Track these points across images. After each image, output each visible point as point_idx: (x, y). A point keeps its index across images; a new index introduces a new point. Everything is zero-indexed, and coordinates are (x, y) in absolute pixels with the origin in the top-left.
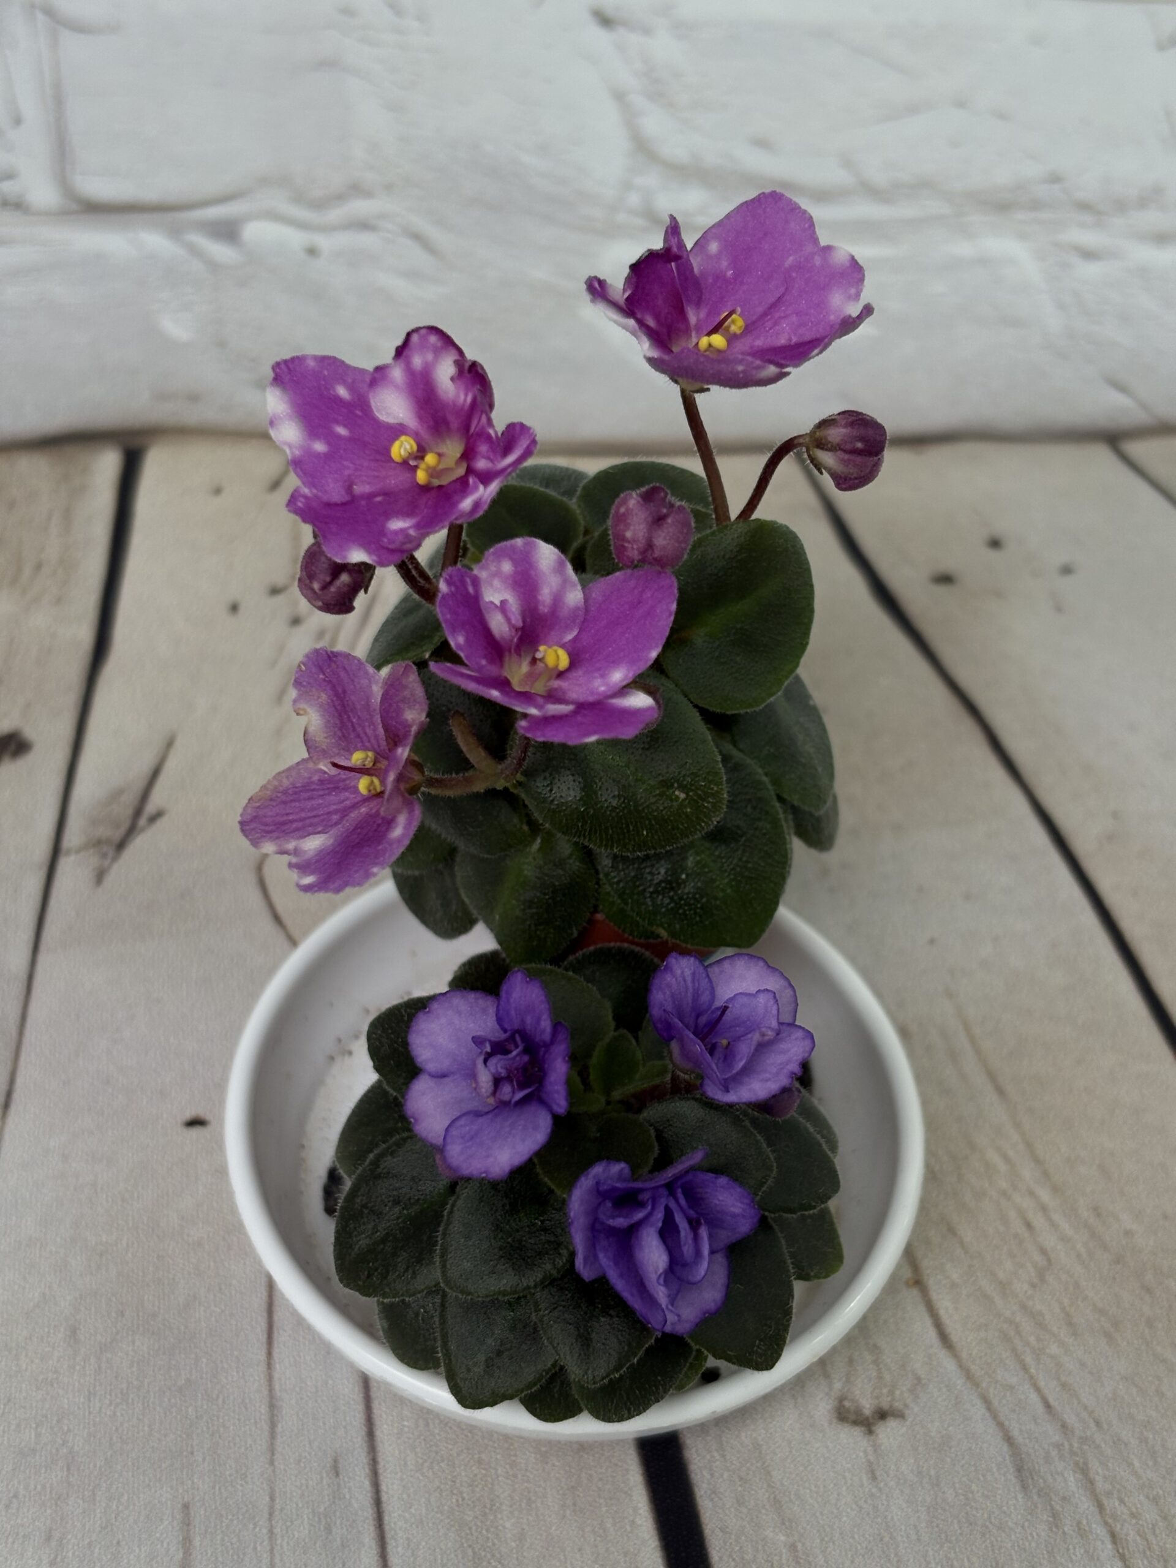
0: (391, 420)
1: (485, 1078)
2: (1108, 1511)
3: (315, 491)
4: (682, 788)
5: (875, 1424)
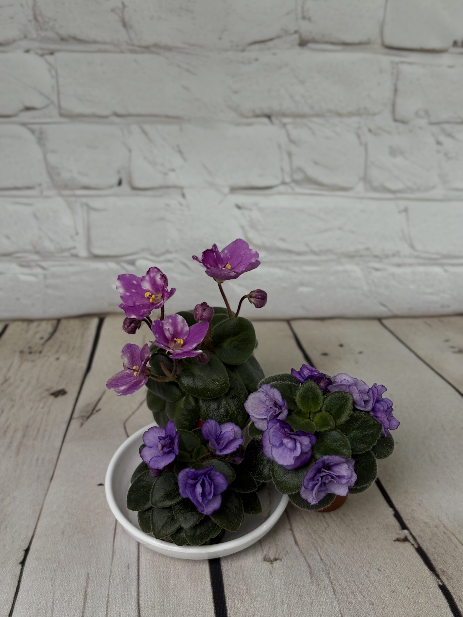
0: (146, 289)
1: (160, 446)
2: (333, 584)
3: (125, 303)
4: (217, 381)
5: (273, 562)
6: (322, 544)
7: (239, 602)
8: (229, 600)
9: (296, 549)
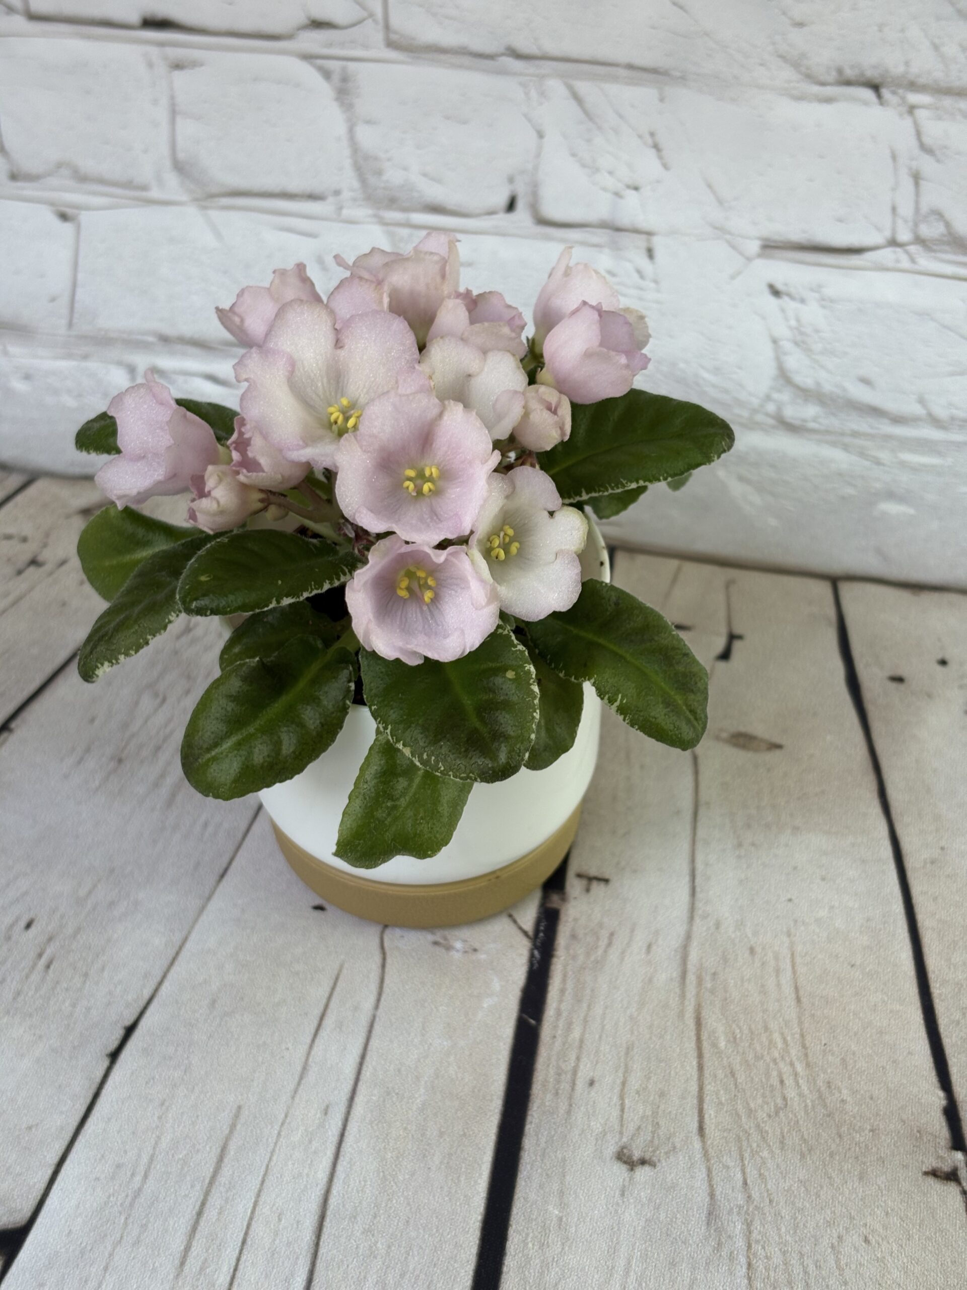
2: (753, 1251)
5: (635, 1166)
6: (758, 1146)
7: (536, 1243)
8: (515, 1234)
9: (697, 1145)
